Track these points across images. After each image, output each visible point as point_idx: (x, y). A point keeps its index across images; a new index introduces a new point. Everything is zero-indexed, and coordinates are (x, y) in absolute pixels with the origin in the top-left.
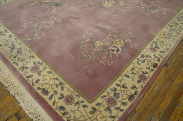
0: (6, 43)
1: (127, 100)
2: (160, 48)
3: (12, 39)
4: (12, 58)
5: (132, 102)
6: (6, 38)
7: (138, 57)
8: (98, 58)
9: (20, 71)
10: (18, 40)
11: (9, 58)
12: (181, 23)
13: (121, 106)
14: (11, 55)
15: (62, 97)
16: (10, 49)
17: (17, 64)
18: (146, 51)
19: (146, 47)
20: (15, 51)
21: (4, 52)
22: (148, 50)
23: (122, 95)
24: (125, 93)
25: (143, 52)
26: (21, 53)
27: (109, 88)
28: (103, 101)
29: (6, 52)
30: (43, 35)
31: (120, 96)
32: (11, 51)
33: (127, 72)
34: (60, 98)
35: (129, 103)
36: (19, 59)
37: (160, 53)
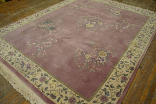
0: (17, 61)
1: (115, 97)
2: (133, 55)
3: (21, 57)
4: (23, 72)
5: (119, 97)
6: (16, 57)
7: (118, 64)
8: (89, 67)
9: (32, 82)
10: (26, 58)
11: (22, 72)
12: (146, 35)
13: (111, 101)
14: (22, 70)
15: (66, 99)
16: (21, 65)
17: (28, 77)
18: (124, 59)
19: (124, 56)
20: (25, 67)
21: (17, 68)
22: (125, 58)
23: (111, 93)
24: (113, 91)
25: (122, 59)
26: (30, 68)
27: (101, 89)
28: (98, 99)
29: (18, 68)
30: (45, 53)
31: (110, 94)
32: (22, 67)
33: (112, 76)
34: (65, 100)
35: (117, 99)
36: (29, 73)
37: (134, 59)
